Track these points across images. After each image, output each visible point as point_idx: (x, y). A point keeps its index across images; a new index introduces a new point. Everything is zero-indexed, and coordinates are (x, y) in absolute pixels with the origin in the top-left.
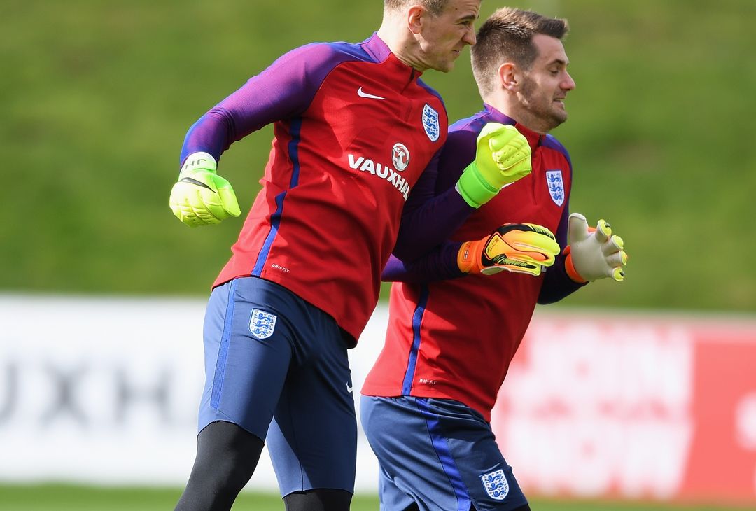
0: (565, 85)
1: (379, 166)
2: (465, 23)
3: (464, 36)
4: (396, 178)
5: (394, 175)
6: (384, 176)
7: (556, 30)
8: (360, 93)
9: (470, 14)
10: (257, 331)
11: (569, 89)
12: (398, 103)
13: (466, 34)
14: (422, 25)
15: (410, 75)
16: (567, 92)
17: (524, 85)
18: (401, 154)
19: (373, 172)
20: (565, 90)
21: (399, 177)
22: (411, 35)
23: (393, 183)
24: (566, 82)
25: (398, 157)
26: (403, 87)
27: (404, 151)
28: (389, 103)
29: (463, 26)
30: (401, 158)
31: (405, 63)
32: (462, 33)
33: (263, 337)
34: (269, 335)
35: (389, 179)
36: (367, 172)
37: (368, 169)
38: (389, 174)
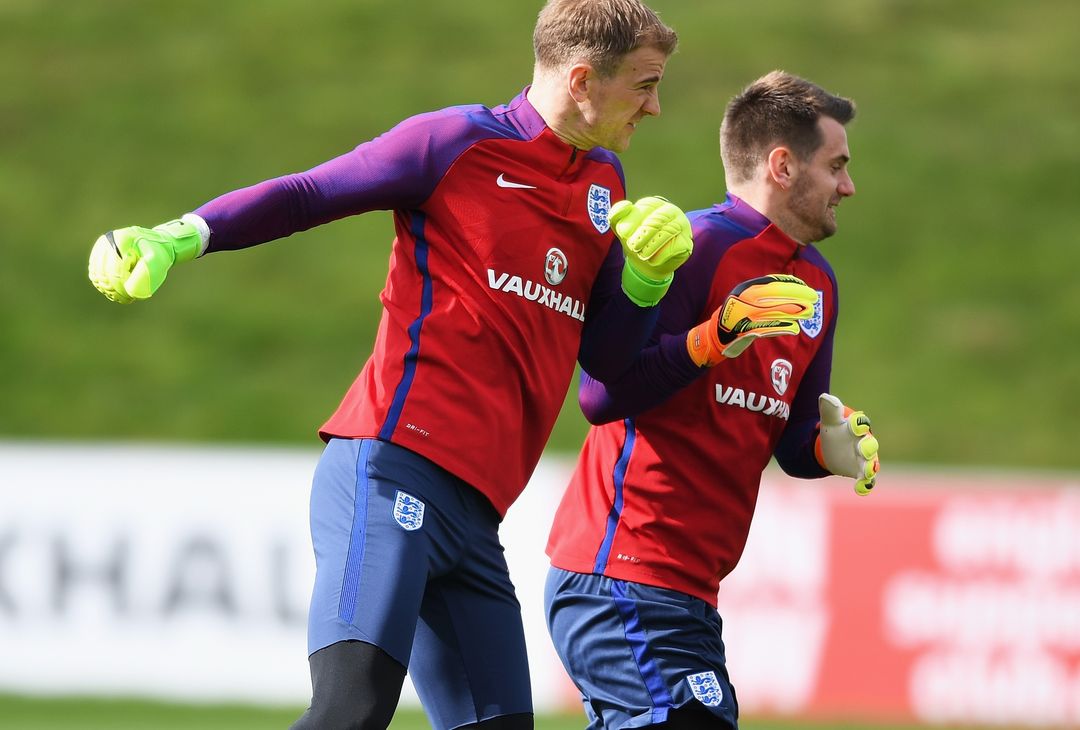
0: (843, 189)
1: (529, 283)
2: (645, 88)
3: (643, 106)
4: (549, 297)
5: (547, 292)
6: (533, 298)
7: (842, 113)
8: (501, 182)
9: (651, 75)
10: (404, 520)
11: (846, 195)
12: (551, 191)
13: (646, 102)
14: (588, 90)
15: (570, 156)
16: (843, 198)
17: (798, 180)
18: (556, 263)
19: (520, 294)
20: (840, 194)
21: (553, 293)
22: (572, 104)
23: (547, 304)
24: (845, 184)
25: (552, 268)
26: (559, 172)
27: (560, 258)
28: (540, 193)
29: (643, 90)
30: (556, 268)
31: (565, 141)
32: (641, 100)
33: (411, 528)
34: (418, 526)
35: (541, 301)
36: (512, 294)
37: (514, 289)
38: (541, 294)
